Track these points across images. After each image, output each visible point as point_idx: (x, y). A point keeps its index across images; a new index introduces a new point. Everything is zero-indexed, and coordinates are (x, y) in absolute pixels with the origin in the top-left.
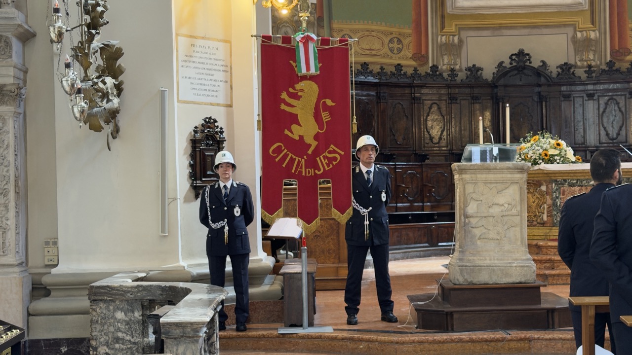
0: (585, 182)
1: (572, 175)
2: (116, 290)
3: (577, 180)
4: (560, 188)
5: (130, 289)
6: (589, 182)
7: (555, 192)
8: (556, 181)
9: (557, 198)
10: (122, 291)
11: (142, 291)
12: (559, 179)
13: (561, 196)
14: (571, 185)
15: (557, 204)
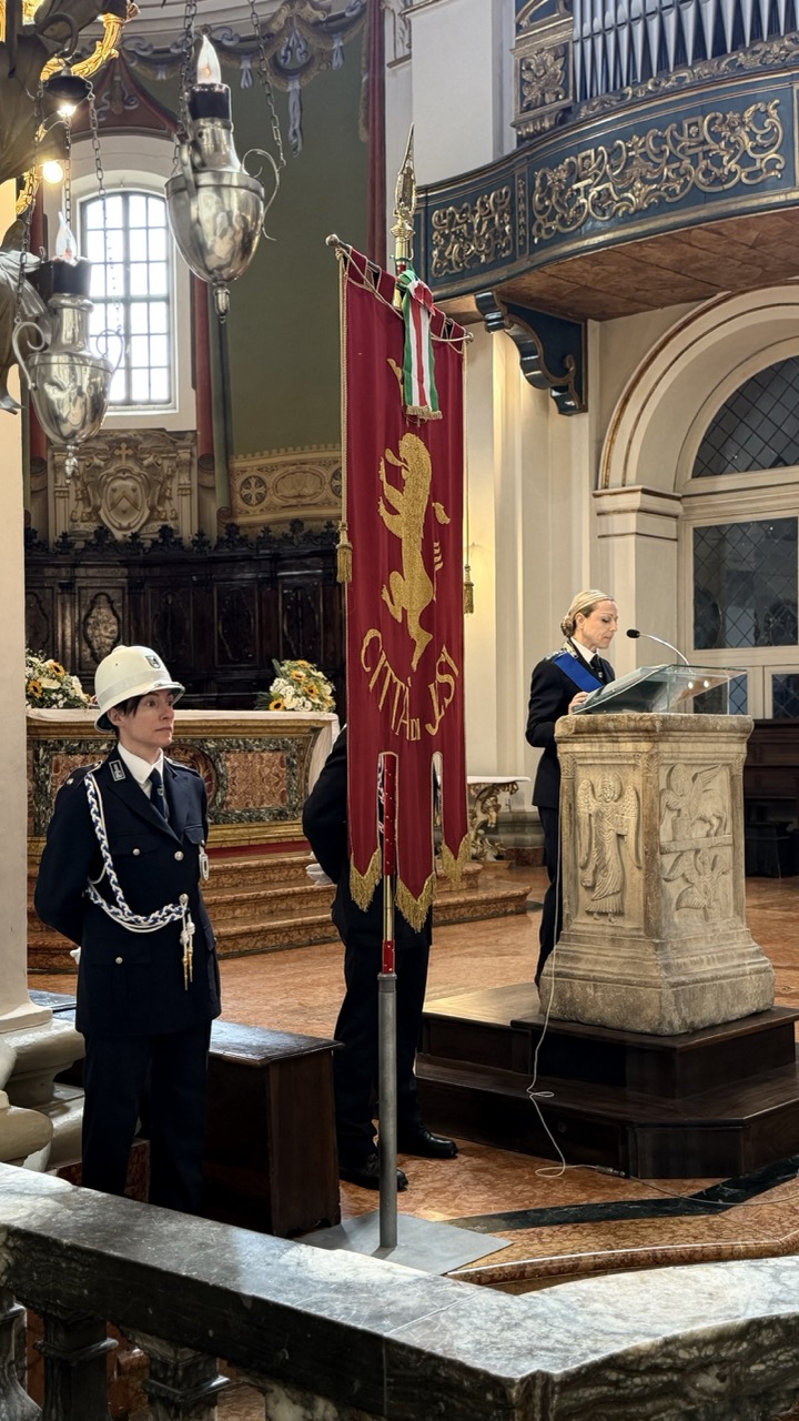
0: (92, 745)
1: (75, 731)
2: (644, 1373)
3: (81, 742)
4: (51, 757)
5: (709, 1351)
6: (99, 747)
7: (43, 766)
8: (46, 743)
9: (47, 776)
10: (672, 1369)
11: (773, 1347)
12: (52, 739)
13: (53, 774)
14: (70, 752)
15: (46, 791)
